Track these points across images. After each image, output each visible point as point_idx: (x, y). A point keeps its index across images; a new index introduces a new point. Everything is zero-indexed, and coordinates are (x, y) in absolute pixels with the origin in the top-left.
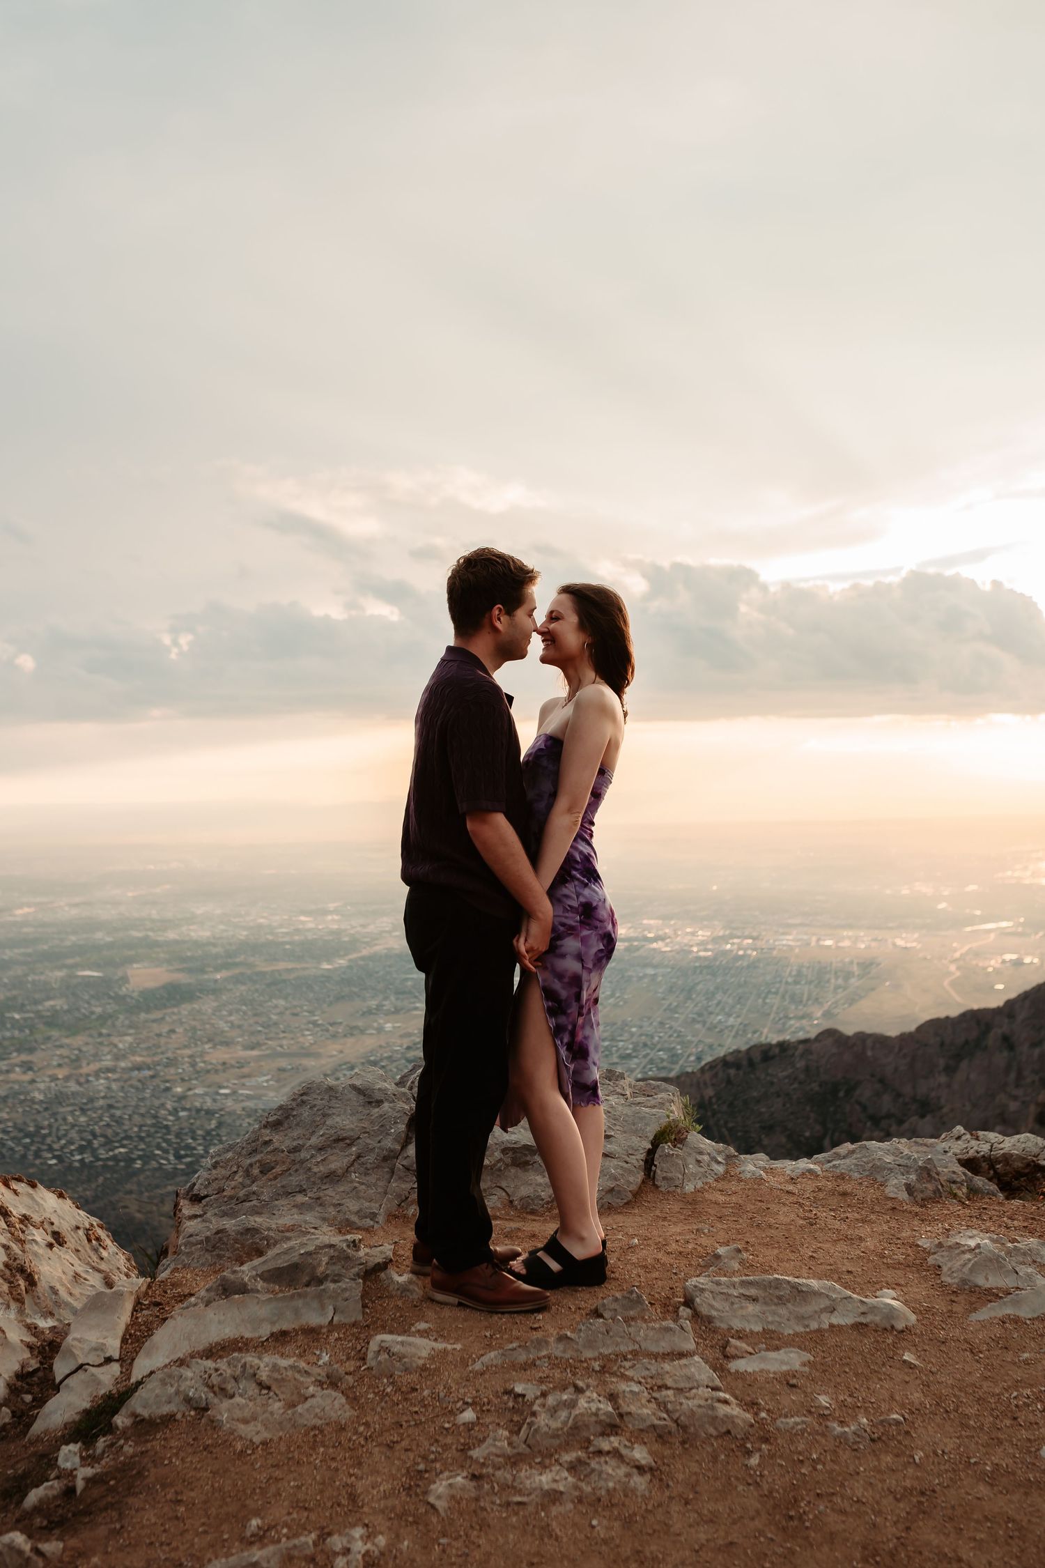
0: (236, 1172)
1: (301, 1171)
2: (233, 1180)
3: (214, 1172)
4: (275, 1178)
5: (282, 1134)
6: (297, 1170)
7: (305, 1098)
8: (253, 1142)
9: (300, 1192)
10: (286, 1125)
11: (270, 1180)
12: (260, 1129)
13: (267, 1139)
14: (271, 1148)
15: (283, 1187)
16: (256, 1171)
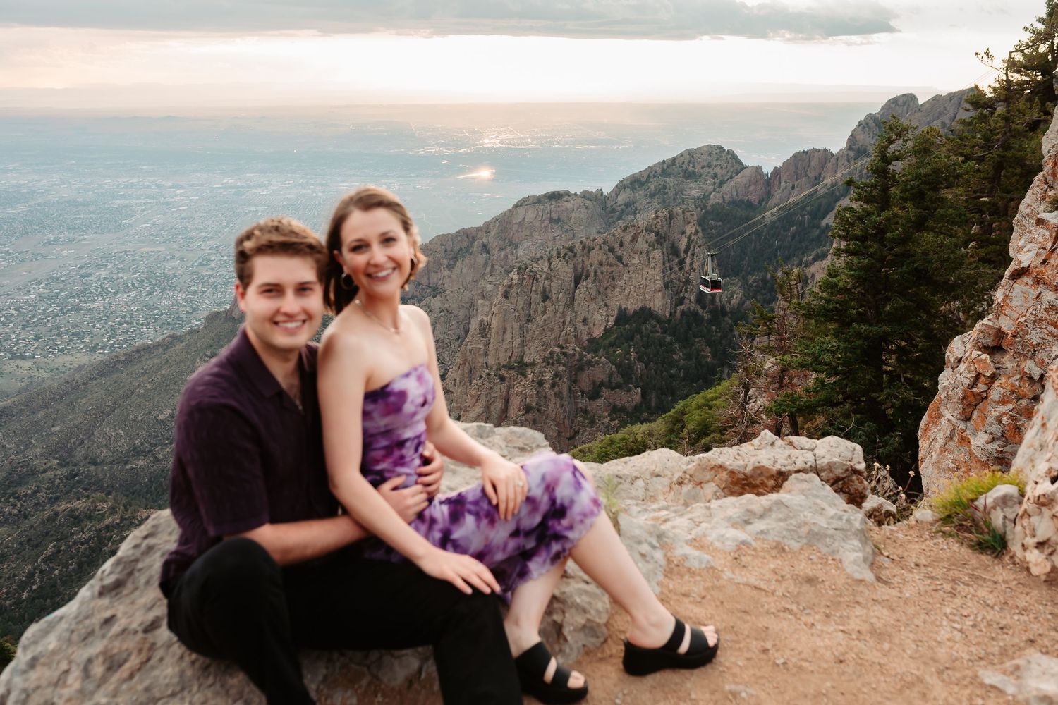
0: (67, 672)
1: (168, 660)
2: (65, 685)
3: (33, 675)
4: (131, 676)
5: (128, 601)
6: (161, 659)
7: (151, 541)
8: (87, 617)
9: (173, 695)
10: (130, 586)
11: (125, 680)
12: (93, 598)
13: (108, 614)
14: (116, 628)
15: (147, 690)
16: (98, 670)
